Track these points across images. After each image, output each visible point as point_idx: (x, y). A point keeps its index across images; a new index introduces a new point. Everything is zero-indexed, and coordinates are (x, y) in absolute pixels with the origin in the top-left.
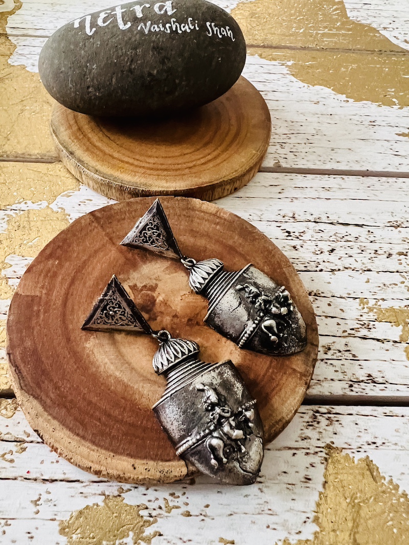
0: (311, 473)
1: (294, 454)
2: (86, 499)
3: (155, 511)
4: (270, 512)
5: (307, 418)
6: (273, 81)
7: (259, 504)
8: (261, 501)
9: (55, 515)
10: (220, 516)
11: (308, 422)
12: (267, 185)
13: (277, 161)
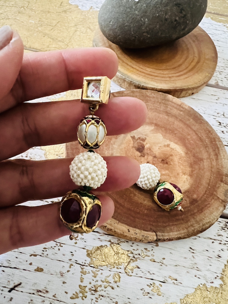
0: (221, 254)
1: (213, 242)
2: (101, 242)
3: (136, 255)
4: (198, 269)
5: (222, 225)
6: (218, 35)
7: (192, 264)
8: (193, 263)
9: (85, 246)
10: (170, 265)
11: (222, 227)
12: (210, 94)
13: (216, 82)
